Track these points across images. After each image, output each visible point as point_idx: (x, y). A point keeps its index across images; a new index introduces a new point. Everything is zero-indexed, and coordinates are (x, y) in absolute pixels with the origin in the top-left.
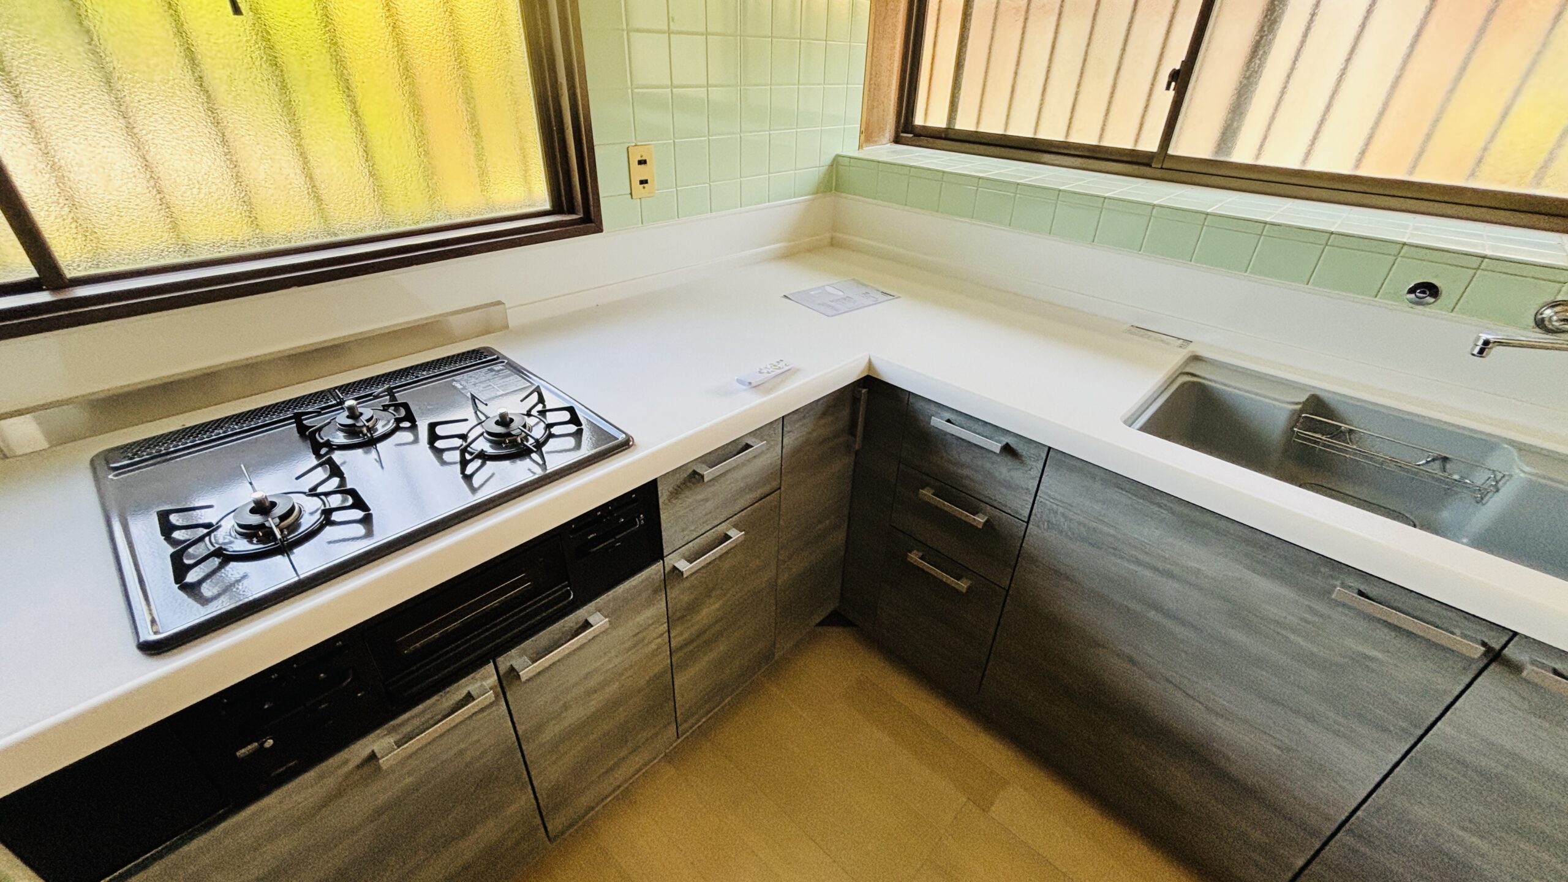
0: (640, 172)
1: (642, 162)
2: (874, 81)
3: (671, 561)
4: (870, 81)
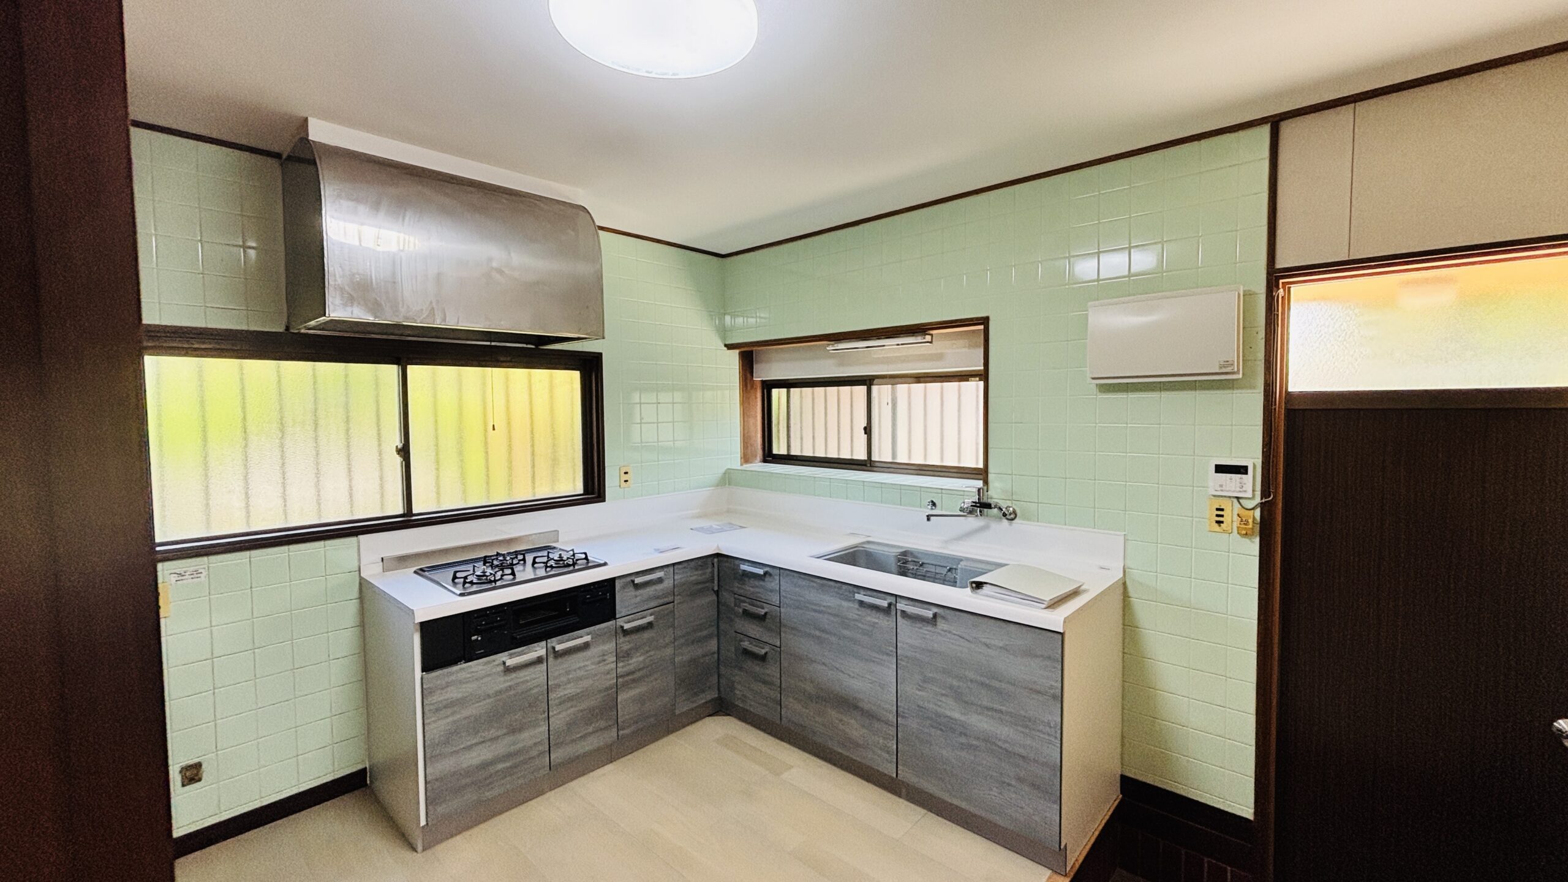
0: (626, 477)
1: (626, 473)
2: (746, 435)
3: (620, 622)
4: (744, 435)
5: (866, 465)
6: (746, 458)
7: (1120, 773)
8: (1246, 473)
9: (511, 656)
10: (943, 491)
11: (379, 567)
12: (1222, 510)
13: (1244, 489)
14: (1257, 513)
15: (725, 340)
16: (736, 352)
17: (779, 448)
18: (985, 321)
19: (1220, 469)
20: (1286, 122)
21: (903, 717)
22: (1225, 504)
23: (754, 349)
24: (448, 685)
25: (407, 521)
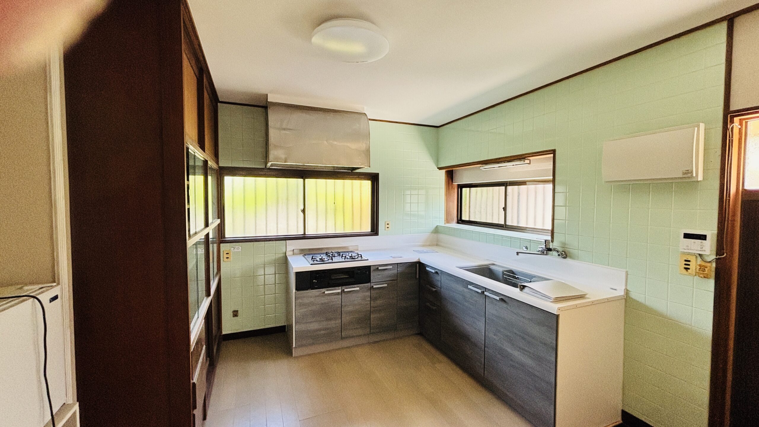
0: (388, 226)
1: (388, 224)
2: (448, 210)
3: (372, 284)
4: (447, 210)
5: (504, 227)
6: (448, 221)
7: (620, 408)
8: (705, 239)
9: (327, 290)
10: (531, 241)
11: (291, 253)
12: (689, 261)
13: (704, 249)
14: (714, 265)
15: (438, 165)
16: (444, 171)
17: (465, 217)
18: (554, 152)
19: (687, 236)
20: (737, 18)
21: (487, 347)
22: (692, 259)
23: (454, 169)
24: (304, 297)
25: (304, 237)
